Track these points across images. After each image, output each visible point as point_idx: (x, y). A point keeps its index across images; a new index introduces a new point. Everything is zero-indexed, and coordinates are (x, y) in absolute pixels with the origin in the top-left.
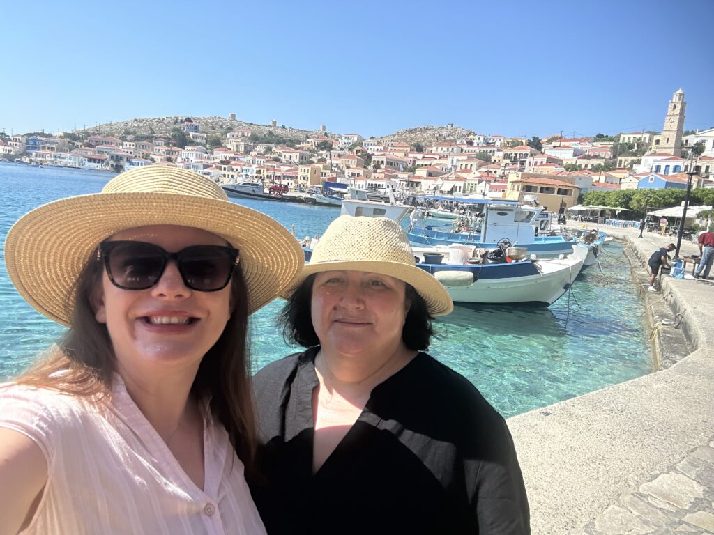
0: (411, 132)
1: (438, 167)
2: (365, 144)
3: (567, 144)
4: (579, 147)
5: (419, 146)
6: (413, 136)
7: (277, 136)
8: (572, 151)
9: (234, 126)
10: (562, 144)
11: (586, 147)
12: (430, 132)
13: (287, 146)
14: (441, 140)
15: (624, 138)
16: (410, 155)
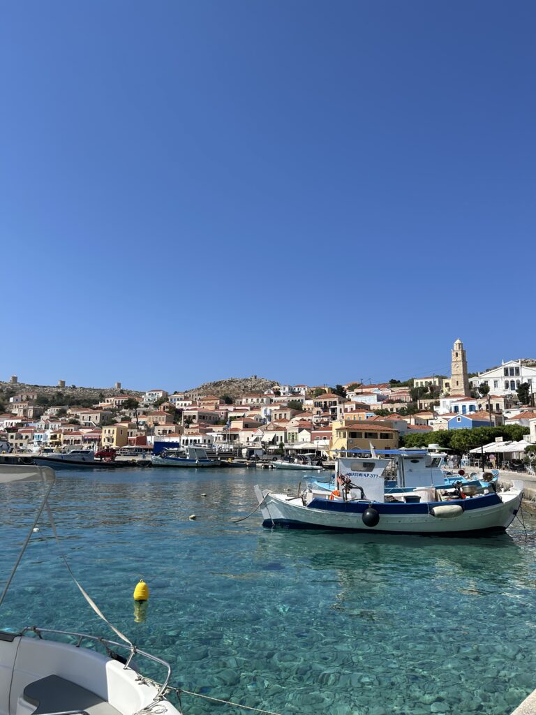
0: (216, 385)
1: (253, 418)
2: (171, 400)
3: (367, 390)
4: (380, 392)
5: (228, 398)
6: (219, 389)
7: (68, 397)
8: (375, 397)
9: (17, 389)
10: (364, 390)
11: (386, 392)
12: (235, 384)
13: (83, 406)
14: (247, 391)
15: (417, 383)
16: (221, 408)
